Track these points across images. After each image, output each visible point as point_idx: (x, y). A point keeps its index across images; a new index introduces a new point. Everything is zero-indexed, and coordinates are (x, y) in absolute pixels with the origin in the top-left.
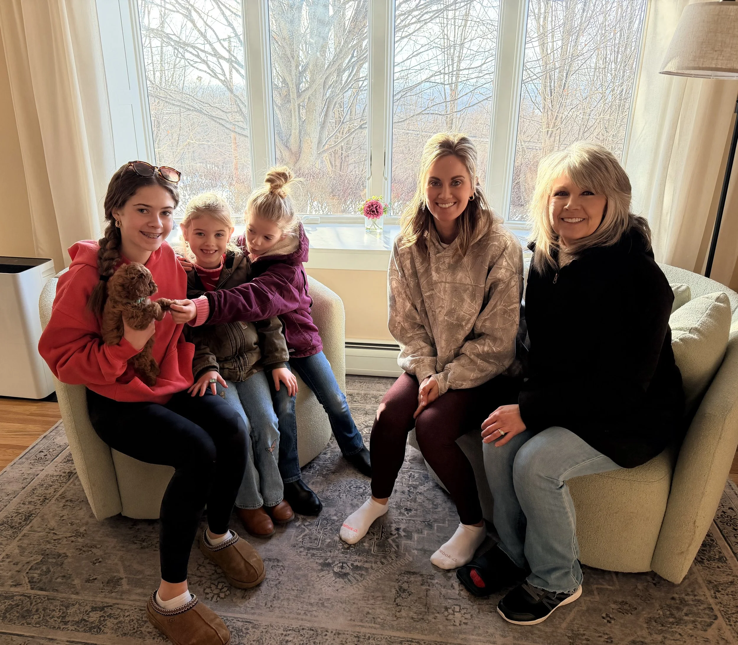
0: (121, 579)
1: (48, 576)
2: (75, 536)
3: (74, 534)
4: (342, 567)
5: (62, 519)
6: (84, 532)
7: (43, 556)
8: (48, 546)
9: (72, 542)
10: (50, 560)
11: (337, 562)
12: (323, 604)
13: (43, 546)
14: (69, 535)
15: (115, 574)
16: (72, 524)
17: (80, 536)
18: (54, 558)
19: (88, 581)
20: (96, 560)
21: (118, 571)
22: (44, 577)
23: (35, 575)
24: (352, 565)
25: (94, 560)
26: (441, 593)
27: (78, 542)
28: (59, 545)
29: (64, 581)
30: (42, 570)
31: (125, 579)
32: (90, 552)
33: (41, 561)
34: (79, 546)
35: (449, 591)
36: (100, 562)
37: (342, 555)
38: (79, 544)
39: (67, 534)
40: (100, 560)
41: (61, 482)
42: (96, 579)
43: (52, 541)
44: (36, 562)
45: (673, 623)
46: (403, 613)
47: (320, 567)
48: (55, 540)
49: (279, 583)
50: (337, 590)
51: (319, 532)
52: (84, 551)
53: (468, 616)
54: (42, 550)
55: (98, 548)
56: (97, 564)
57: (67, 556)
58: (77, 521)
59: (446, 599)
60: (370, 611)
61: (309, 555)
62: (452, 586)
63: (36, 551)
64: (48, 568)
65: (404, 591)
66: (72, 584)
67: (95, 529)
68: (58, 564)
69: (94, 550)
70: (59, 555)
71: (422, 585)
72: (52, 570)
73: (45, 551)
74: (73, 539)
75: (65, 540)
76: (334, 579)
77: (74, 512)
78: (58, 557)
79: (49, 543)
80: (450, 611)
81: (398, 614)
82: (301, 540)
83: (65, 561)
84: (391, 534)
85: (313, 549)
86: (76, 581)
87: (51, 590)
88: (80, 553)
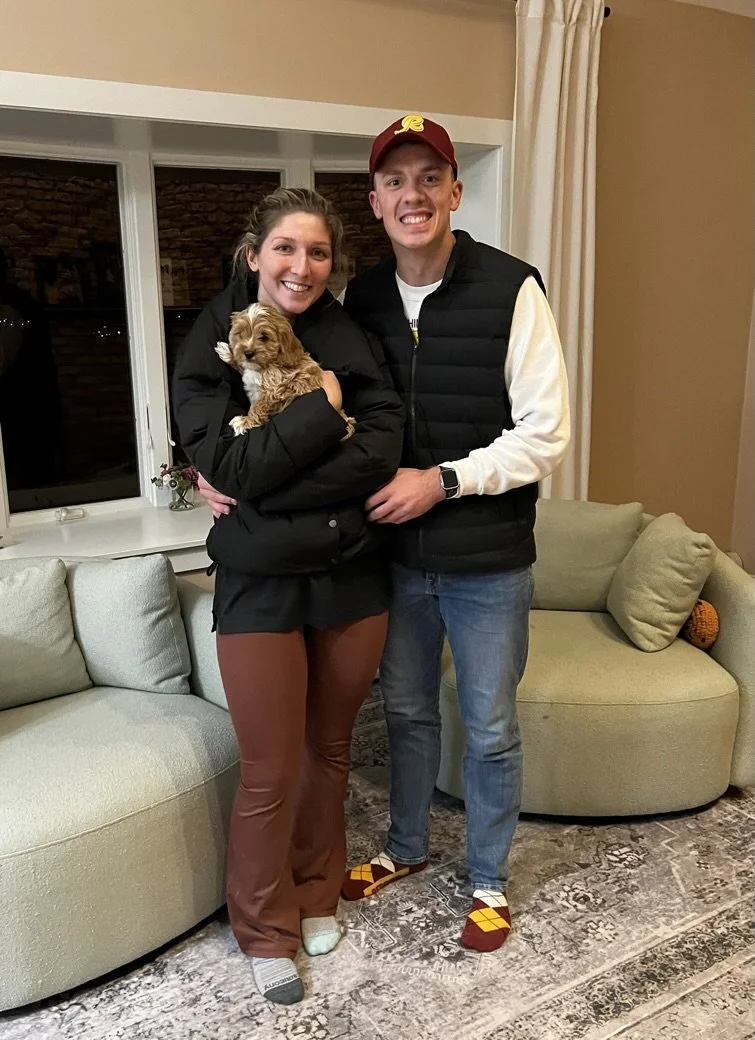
4: (448, 949)
11: (436, 948)
12: (476, 997)
24: (452, 939)
26: (563, 919)
35: (568, 913)
37: (429, 937)
45: (743, 845)
46: (557, 958)
47: (426, 962)
49: (404, 1003)
50: (472, 974)
51: (376, 927)
53: (609, 926)
59: (574, 921)
60: (528, 975)
61: (398, 956)
62: (564, 907)
65: (531, 936)
71: (538, 921)
76: (453, 965)
80: (590, 930)
81: (554, 962)
82: (367, 946)
84: (451, 888)
85: (394, 947)
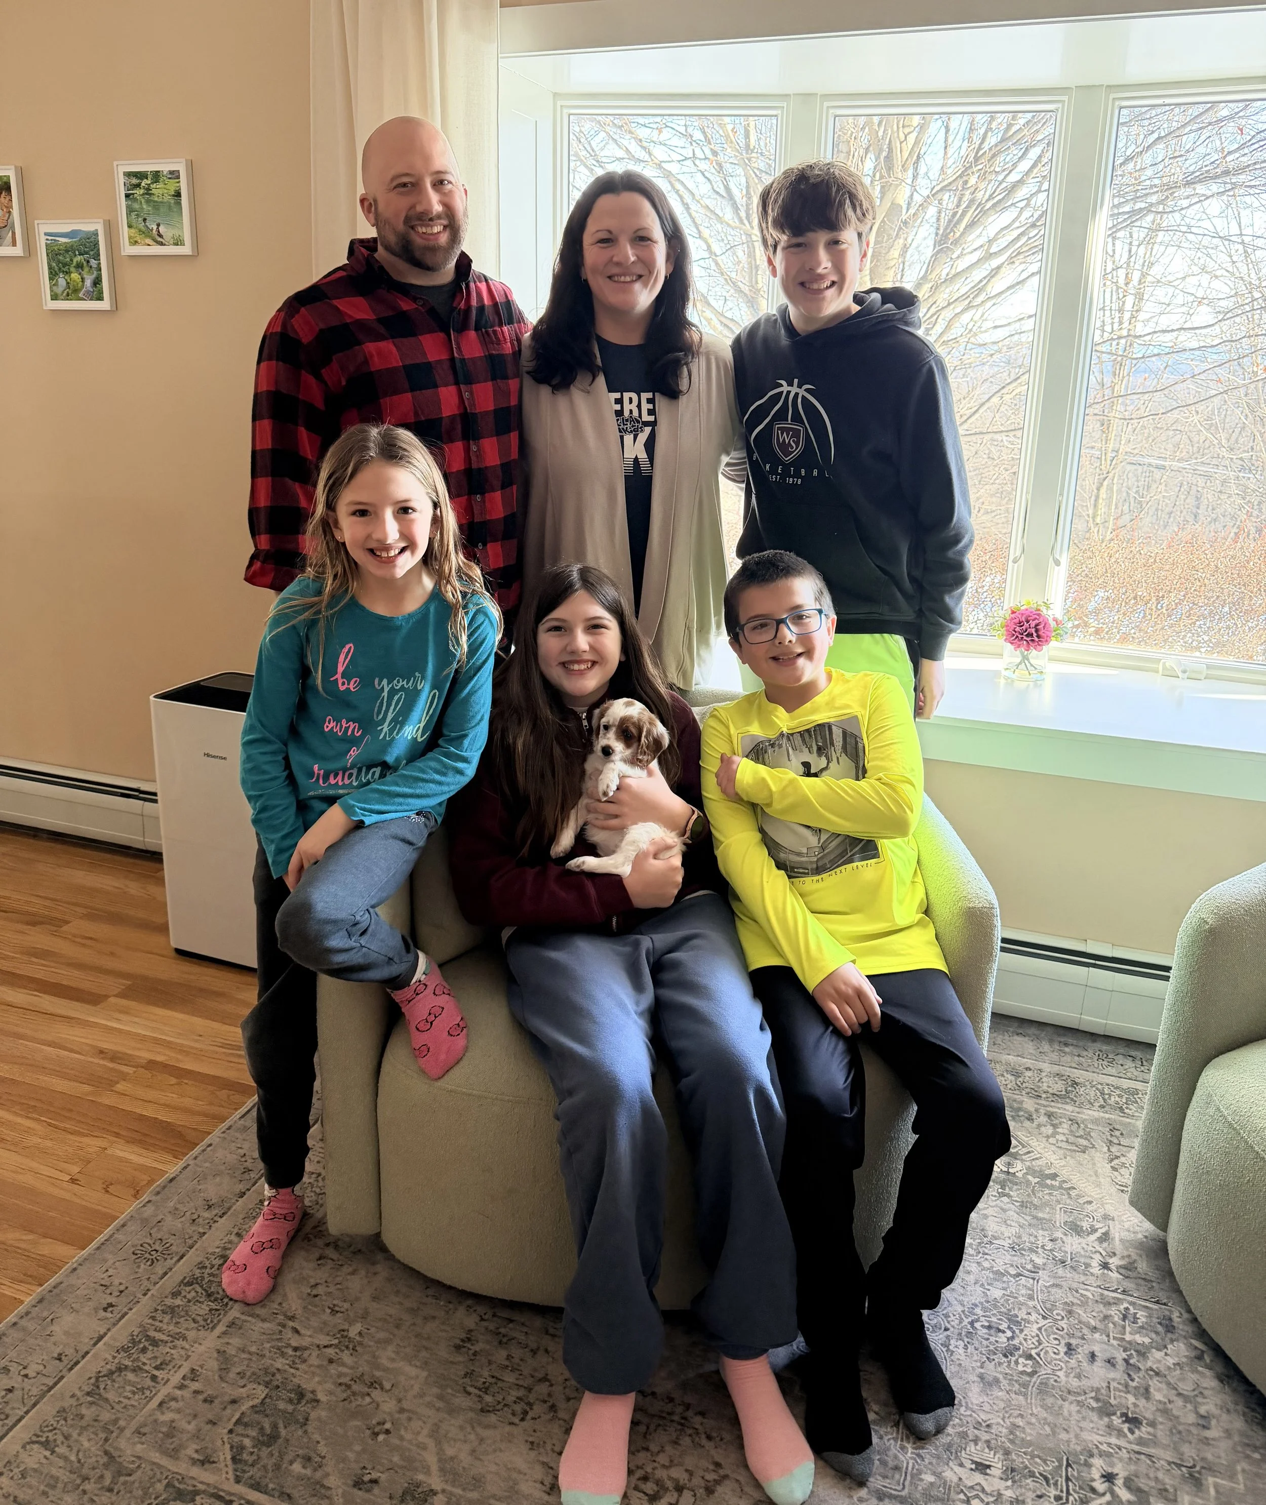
0: (434, 1493)
1: (275, 1449)
2: (336, 1346)
3: (336, 1342)
5: (315, 1292)
6: (358, 1338)
7: (267, 1390)
8: (280, 1363)
9: (331, 1361)
10: (282, 1405)
13: (267, 1362)
14: (324, 1340)
15: (420, 1477)
16: (334, 1312)
17: (347, 1347)
18: (290, 1401)
19: (358, 1484)
20: (379, 1424)
21: (428, 1472)
22: (265, 1451)
23: (247, 1442)
25: (374, 1422)
27: (344, 1365)
28: (303, 1367)
29: (308, 1472)
30: (262, 1429)
31: (440, 1496)
32: (368, 1399)
33: (263, 1403)
34: (345, 1375)
36: (387, 1432)
38: (345, 1370)
39: (322, 1337)
40: (388, 1426)
41: (318, 1190)
42: (375, 1481)
43: (290, 1352)
44: (251, 1403)
48: (296, 1349)
52: (354, 1394)
54: (266, 1371)
55: (387, 1391)
56: (381, 1437)
57: (318, 1401)
58: (346, 1305)
63: (254, 1374)
64: (275, 1426)
66: (323, 1486)
67: (382, 1335)
68: (297, 1422)
69: (376, 1394)
70: (301, 1395)
72: (283, 1432)
73: (273, 1375)
74: (330, 1351)
75: (315, 1353)
77: (339, 1279)
78: (299, 1402)
79: (283, 1355)
83: (313, 1415)
86: (332, 1478)
87: (277, 1494)
88: (345, 1395)
